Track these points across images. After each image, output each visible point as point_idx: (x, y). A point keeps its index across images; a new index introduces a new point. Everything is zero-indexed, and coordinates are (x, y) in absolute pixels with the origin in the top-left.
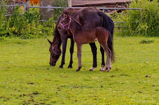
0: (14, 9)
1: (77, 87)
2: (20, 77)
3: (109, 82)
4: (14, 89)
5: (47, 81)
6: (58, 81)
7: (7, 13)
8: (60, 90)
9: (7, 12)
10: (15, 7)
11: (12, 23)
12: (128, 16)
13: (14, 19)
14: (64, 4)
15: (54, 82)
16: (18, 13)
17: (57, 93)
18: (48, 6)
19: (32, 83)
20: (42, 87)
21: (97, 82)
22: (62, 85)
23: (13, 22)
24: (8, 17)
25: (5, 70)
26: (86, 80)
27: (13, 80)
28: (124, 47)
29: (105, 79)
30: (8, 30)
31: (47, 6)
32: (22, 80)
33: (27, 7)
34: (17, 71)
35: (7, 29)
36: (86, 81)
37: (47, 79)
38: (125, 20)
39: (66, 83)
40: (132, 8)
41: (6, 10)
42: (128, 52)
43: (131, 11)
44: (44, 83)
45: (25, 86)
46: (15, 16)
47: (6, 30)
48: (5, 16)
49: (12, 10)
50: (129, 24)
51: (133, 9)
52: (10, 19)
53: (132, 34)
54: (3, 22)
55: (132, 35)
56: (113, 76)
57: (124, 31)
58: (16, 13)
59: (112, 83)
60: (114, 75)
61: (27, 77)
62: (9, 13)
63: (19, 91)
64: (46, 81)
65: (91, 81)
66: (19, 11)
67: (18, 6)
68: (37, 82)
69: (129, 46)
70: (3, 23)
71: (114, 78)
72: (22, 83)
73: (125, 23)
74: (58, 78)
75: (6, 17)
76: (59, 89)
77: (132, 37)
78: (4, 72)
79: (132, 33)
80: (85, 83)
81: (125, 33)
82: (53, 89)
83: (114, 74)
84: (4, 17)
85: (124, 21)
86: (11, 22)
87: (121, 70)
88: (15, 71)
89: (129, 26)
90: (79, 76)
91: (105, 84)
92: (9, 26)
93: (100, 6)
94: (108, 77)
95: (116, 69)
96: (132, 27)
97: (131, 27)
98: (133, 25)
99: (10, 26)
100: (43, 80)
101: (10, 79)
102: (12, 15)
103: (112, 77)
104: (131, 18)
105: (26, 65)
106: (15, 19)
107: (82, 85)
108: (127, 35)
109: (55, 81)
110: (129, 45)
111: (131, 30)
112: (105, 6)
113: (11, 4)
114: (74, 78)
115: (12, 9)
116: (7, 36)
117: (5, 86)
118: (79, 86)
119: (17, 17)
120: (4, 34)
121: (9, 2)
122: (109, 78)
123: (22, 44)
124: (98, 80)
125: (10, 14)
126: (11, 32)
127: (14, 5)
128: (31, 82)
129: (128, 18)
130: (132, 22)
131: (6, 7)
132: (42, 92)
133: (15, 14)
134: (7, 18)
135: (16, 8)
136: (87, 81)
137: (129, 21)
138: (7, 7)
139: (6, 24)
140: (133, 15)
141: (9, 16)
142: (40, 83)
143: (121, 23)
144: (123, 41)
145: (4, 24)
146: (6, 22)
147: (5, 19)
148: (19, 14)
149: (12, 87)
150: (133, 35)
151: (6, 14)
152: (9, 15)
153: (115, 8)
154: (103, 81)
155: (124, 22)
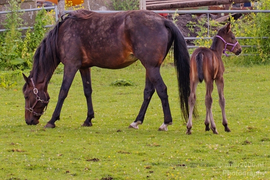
0: (35, 16)
1: (184, 165)
2: (69, 148)
3: (243, 154)
4: (65, 171)
5: (124, 155)
6: (145, 154)
7: (21, 25)
8: (152, 172)
9: (23, 23)
10: (37, 13)
11: (32, 44)
12: (255, 25)
13: (37, 36)
14: (132, 4)
15: (137, 156)
16: (43, 23)
17: (148, 177)
18: (100, 8)
19: (94, 160)
20: (116, 166)
21: (219, 154)
22: (154, 161)
23: (35, 41)
24: (24, 32)
25: (37, 135)
26: (197, 151)
27: (58, 154)
28: (253, 86)
29: (233, 149)
30: (26, 57)
31: (98, 10)
32: (75, 153)
33: (61, 11)
34: (60, 137)
35: (24, 54)
36: (197, 154)
37: (123, 151)
38: (251, 34)
39: (161, 157)
40: (263, 10)
41: (20, 19)
42: (263, 95)
43: (261, 15)
44: (119, 159)
45: (84, 165)
46: (38, 29)
47: (21, 58)
48: (19, 29)
49: (31, 18)
50: (258, 41)
51: (265, 13)
52: (28, 35)
53: (263, 60)
54: (16, 41)
55: (265, 63)
56: (247, 143)
57: (249, 55)
58: (39, 24)
59: (249, 156)
60: (249, 141)
61: (82, 148)
62: (26, 24)
63: (75, 175)
64: (120, 154)
65: (206, 152)
66: (45, 20)
67: (44, 10)
68: (103, 156)
69: (262, 83)
70: (15, 43)
71: (249, 146)
72: (75, 159)
73: (249, 39)
74: (143, 149)
75: (20, 31)
76: (151, 170)
77: (265, 66)
78: (36, 139)
79: (265, 58)
80: (196, 157)
81: (249, 59)
82: (139, 170)
83: (247, 139)
84: (17, 32)
85: (248, 36)
86: (30, 41)
87: (260, 131)
88: (57, 136)
89: (258, 44)
90: (181, 144)
91: (235, 158)
92: (27, 49)
93: (192, 8)
94: (237, 144)
95: (250, 128)
96: (263, 47)
97: (261, 48)
98: (265, 43)
99: (29, 50)
100: (115, 153)
101: (52, 152)
102: (32, 28)
103: (245, 144)
104: (261, 29)
105: (75, 123)
106: (39, 36)
107: (191, 161)
108: (254, 63)
109: (139, 154)
110: (262, 81)
111: (262, 52)
112: (207, 7)
113: (30, 6)
114: (174, 147)
115: (31, 16)
116: (25, 68)
117: (45, 165)
118: (187, 162)
119: (42, 32)
120: (19, 65)
121: (25, 2)
122: (241, 147)
123: (56, 83)
124: (220, 151)
125: (27, 26)
126: (30, 61)
127: (34, 8)
128: (93, 157)
129: (255, 30)
130: (262, 37)
131: (19, 12)
132: (120, 176)
133: (37, 26)
134: (23, 34)
135: (38, 15)
136: (200, 153)
137: (258, 35)
138: (22, 12)
139: (21, 45)
140: (265, 23)
141: (26, 30)
142: (111, 159)
143: (242, 39)
144: (248, 74)
145: (17, 46)
146: (22, 41)
147: (18, 36)
148: (46, 26)
149: (59, 167)
150: (266, 61)
151: (20, 27)
152: (25, 28)
153: (229, 11)
154: (229, 152)
155: (247, 38)
